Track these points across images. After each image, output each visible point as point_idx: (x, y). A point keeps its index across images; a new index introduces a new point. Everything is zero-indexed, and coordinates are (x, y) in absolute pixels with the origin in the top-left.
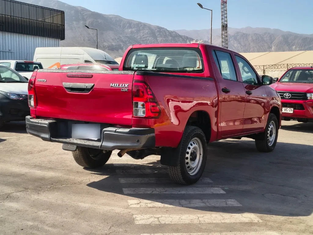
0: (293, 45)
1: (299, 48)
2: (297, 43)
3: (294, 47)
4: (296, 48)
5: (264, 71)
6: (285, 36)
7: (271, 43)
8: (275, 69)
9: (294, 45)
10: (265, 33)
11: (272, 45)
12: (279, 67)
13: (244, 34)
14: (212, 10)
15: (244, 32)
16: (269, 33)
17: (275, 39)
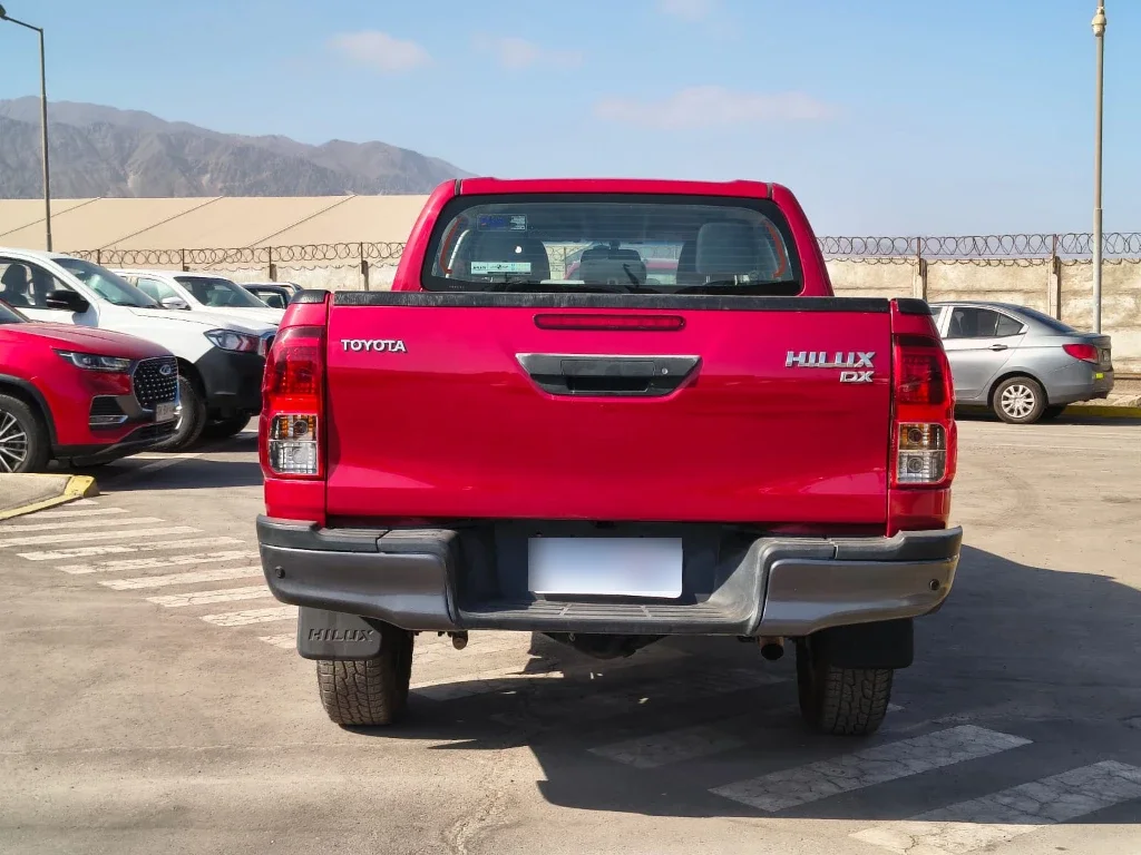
0: (204, 171)
1: (224, 182)
2: (217, 164)
3: (206, 179)
4: (212, 181)
5: (272, 267)
6: (172, 137)
7: (123, 162)
8: (315, 262)
9: (207, 172)
10: (98, 126)
11: (128, 169)
12: (331, 254)
13: (14, 123)
14: (41, 31)
15: (15, 116)
16: (111, 126)
17: (137, 146)
